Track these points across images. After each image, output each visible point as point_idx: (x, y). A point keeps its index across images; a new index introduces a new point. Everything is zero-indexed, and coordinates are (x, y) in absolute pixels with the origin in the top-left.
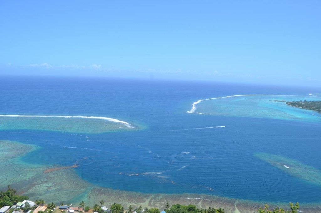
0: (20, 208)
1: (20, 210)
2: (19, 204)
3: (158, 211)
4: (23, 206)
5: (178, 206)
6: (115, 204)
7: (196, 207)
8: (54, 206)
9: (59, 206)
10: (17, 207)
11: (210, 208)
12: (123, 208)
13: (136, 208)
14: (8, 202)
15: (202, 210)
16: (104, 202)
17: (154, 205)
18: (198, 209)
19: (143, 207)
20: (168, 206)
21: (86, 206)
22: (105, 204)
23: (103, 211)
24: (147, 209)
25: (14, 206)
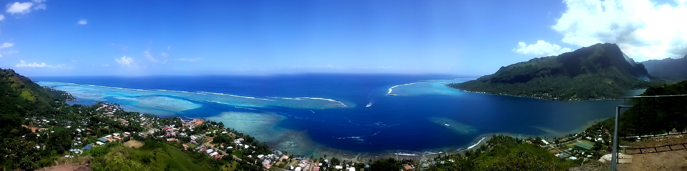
0: (269, 158)
1: (270, 159)
2: (269, 155)
3: (364, 165)
4: (272, 158)
5: (382, 159)
6: (333, 158)
7: (394, 160)
8: (293, 157)
9: (296, 157)
10: (268, 157)
11: (404, 159)
12: (339, 161)
13: (348, 162)
14: (263, 153)
15: (398, 161)
16: (326, 157)
17: (361, 161)
18: (396, 161)
19: (353, 162)
20: (370, 161)
21: (314, 158)
22: (327, 158)
23: (326, 162)
24: (356, 163)
25: (266, 156)
